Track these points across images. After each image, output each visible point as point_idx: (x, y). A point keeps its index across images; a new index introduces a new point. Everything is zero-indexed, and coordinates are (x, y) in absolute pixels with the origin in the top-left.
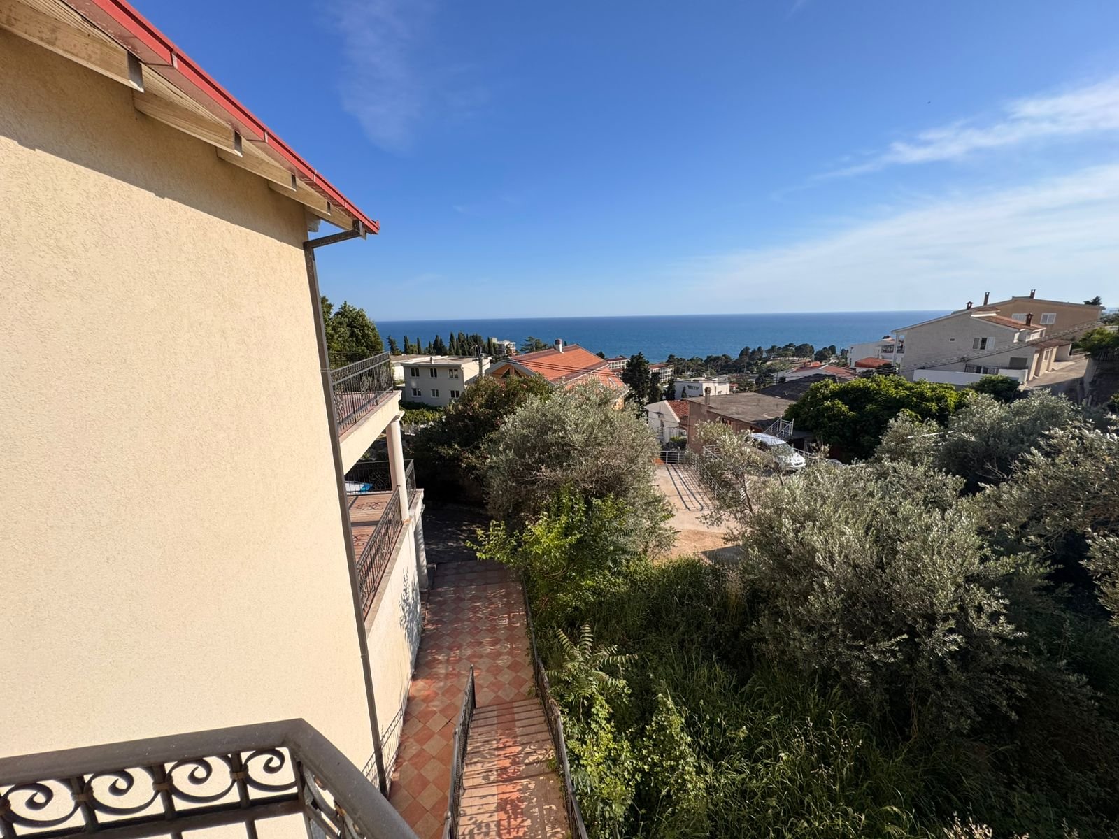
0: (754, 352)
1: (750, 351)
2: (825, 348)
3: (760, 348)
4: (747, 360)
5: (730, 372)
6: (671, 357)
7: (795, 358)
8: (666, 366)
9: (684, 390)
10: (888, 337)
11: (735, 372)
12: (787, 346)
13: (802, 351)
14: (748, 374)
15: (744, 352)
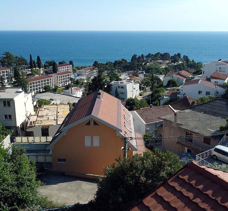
0: (139, 57)
1: (137, 57)
2: (175, 55)
3: (142, 55)
4: (136, 63)
5: (128, 70)
6: (96, 62)
7: (161, 61)
8: (94, 69)
9: (116, 89)
10: (220, 60)
11: (131, 70)
12: (156, 54)
13: (164, 57)
14: (138, 71)
15: (134, 57)
